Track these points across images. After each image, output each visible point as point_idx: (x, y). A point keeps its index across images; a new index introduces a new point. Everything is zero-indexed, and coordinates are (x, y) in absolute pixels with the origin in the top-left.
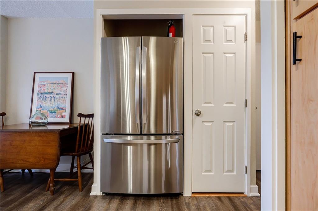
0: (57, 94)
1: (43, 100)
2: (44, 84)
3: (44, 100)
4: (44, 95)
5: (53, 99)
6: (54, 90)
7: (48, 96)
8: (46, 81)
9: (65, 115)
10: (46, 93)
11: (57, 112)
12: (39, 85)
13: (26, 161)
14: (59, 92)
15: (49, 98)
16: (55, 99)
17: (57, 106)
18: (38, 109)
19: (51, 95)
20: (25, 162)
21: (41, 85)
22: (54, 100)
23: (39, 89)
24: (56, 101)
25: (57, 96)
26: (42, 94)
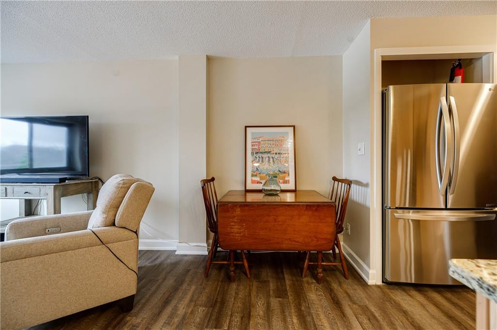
0: (276, 154)
1: (259, 161)
2: (258, 141)
3: (261, 161)
4: (260, 155)
5: (271, 159)
6: (272, 149)
7: (265, 156)
8: (261, 137)
9: (289, 180)
10: (261, 153)
11: (278, 176)
12: (252, 142)
13: (295, 241)
14: (279, 151)
15: (267, 159)
16: (275, 159)
17: (277, 169)
18: (254, 172)
19: (269, 155)
20: (293, 243)
21: (255, 142)
22: (274, 161)
23: (253, 147)
24: (275, 162)
25: (276, 156)
26: (257, 153)
